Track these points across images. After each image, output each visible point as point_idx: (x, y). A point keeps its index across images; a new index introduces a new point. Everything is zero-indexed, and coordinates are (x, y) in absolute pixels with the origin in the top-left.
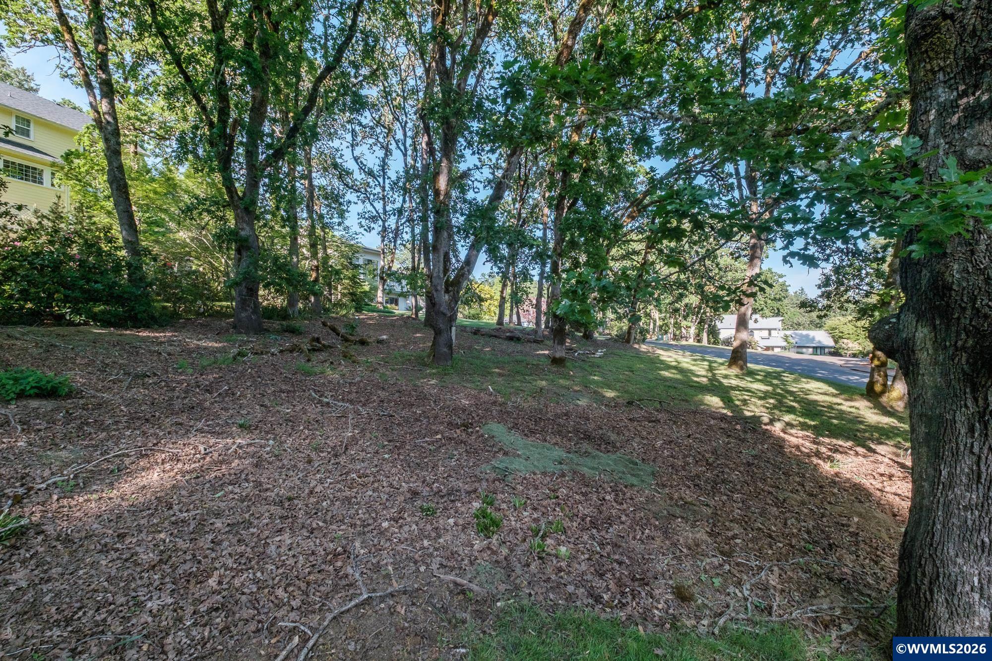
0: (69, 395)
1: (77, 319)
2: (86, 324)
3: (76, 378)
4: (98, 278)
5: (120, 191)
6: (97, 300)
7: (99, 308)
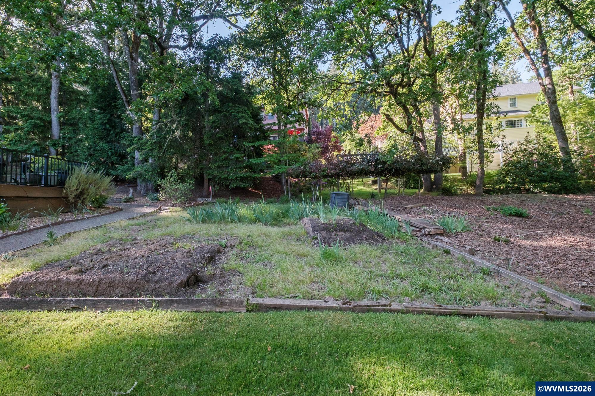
0: (527, 217)
1: (536, 190)
2: (540, 192)
3: (531, 212)
4: (545, 169)
5: (557, 122)
6: (545, 181)
7: (546, 185)
